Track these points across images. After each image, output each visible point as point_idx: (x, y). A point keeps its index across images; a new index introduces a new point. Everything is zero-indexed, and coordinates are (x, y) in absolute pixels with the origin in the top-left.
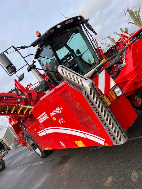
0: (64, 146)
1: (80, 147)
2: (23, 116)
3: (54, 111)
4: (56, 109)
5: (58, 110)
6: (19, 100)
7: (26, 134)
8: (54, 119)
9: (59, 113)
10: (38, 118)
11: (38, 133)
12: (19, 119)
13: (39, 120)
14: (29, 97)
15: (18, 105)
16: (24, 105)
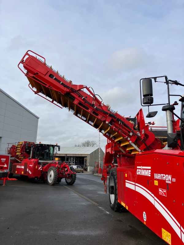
0: (145, 220)
1: (165, 240)
2: (124, 152)
3: (162, 175)
4: (167, 175)
5: (168, 178)
6: (131, 134)
7: (114, 171)
8: (156, 183)
9: (167, 182)
10: (138, 167)
11: (126, 181)
12: (117, 152)
13: (138, 170)
14: (144, 137)
15: (127, 138)
16: (133, 143)
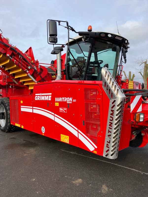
0: (43, 132)
1: (63, 141)
2: (17, 83)
3: (64, 98)
4: (68, 98)
5: (69, 100)
7: (4, 100)
8: (57, 104)
9: (68, 103)
10: (37, 95)
11: (22, 106)
12: (10, 83)
15: (26, 71)
16: (31, 75)
